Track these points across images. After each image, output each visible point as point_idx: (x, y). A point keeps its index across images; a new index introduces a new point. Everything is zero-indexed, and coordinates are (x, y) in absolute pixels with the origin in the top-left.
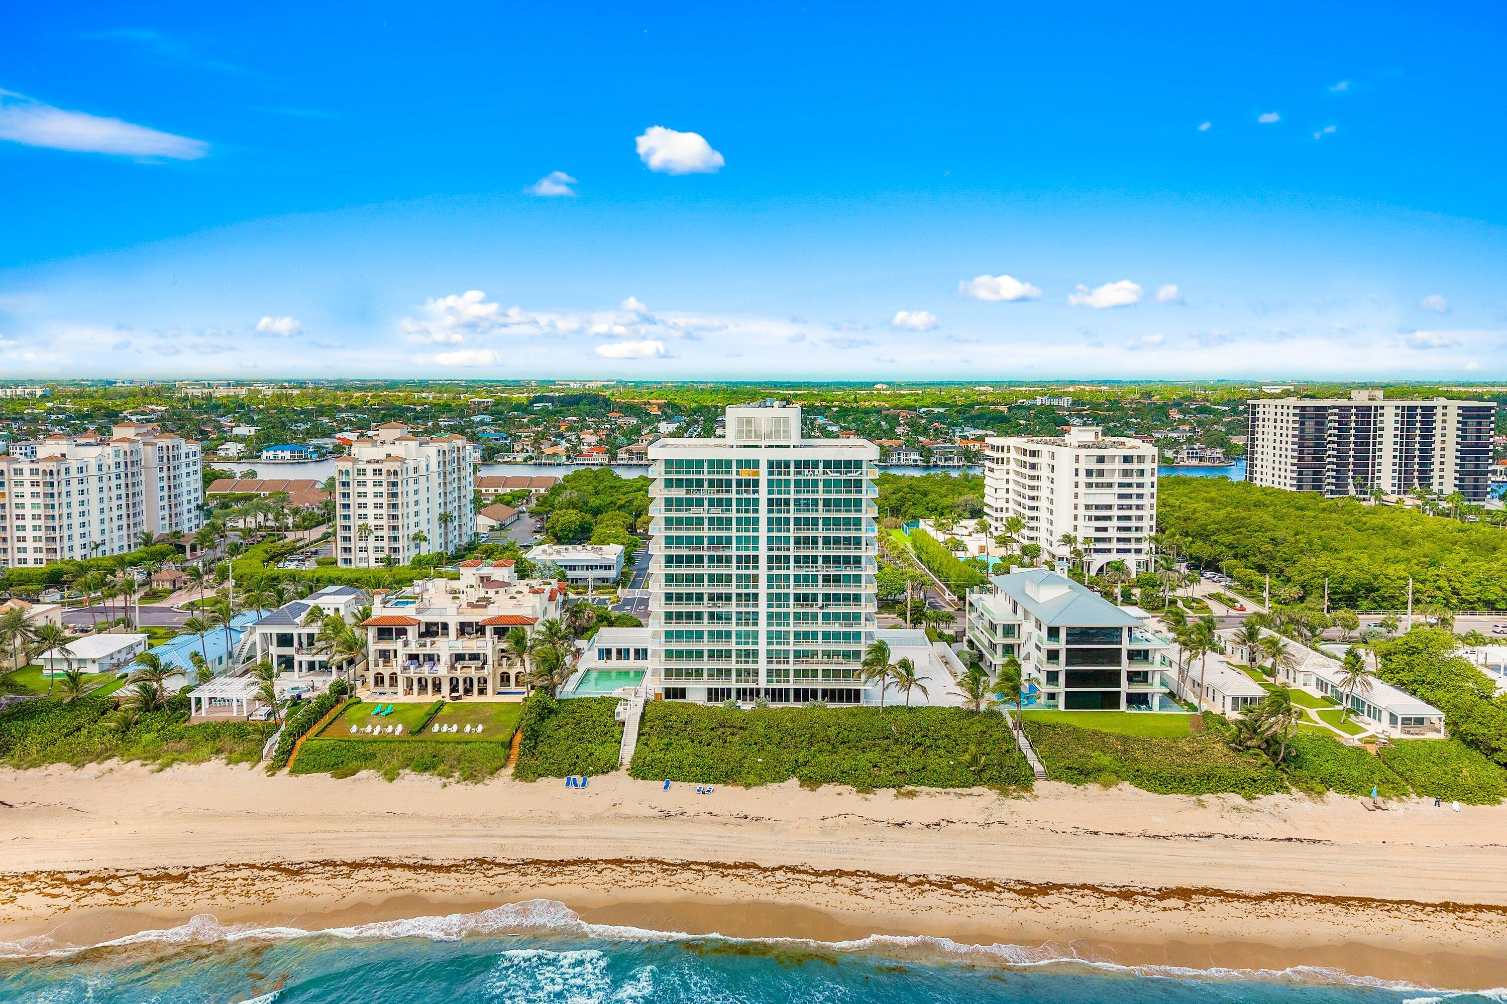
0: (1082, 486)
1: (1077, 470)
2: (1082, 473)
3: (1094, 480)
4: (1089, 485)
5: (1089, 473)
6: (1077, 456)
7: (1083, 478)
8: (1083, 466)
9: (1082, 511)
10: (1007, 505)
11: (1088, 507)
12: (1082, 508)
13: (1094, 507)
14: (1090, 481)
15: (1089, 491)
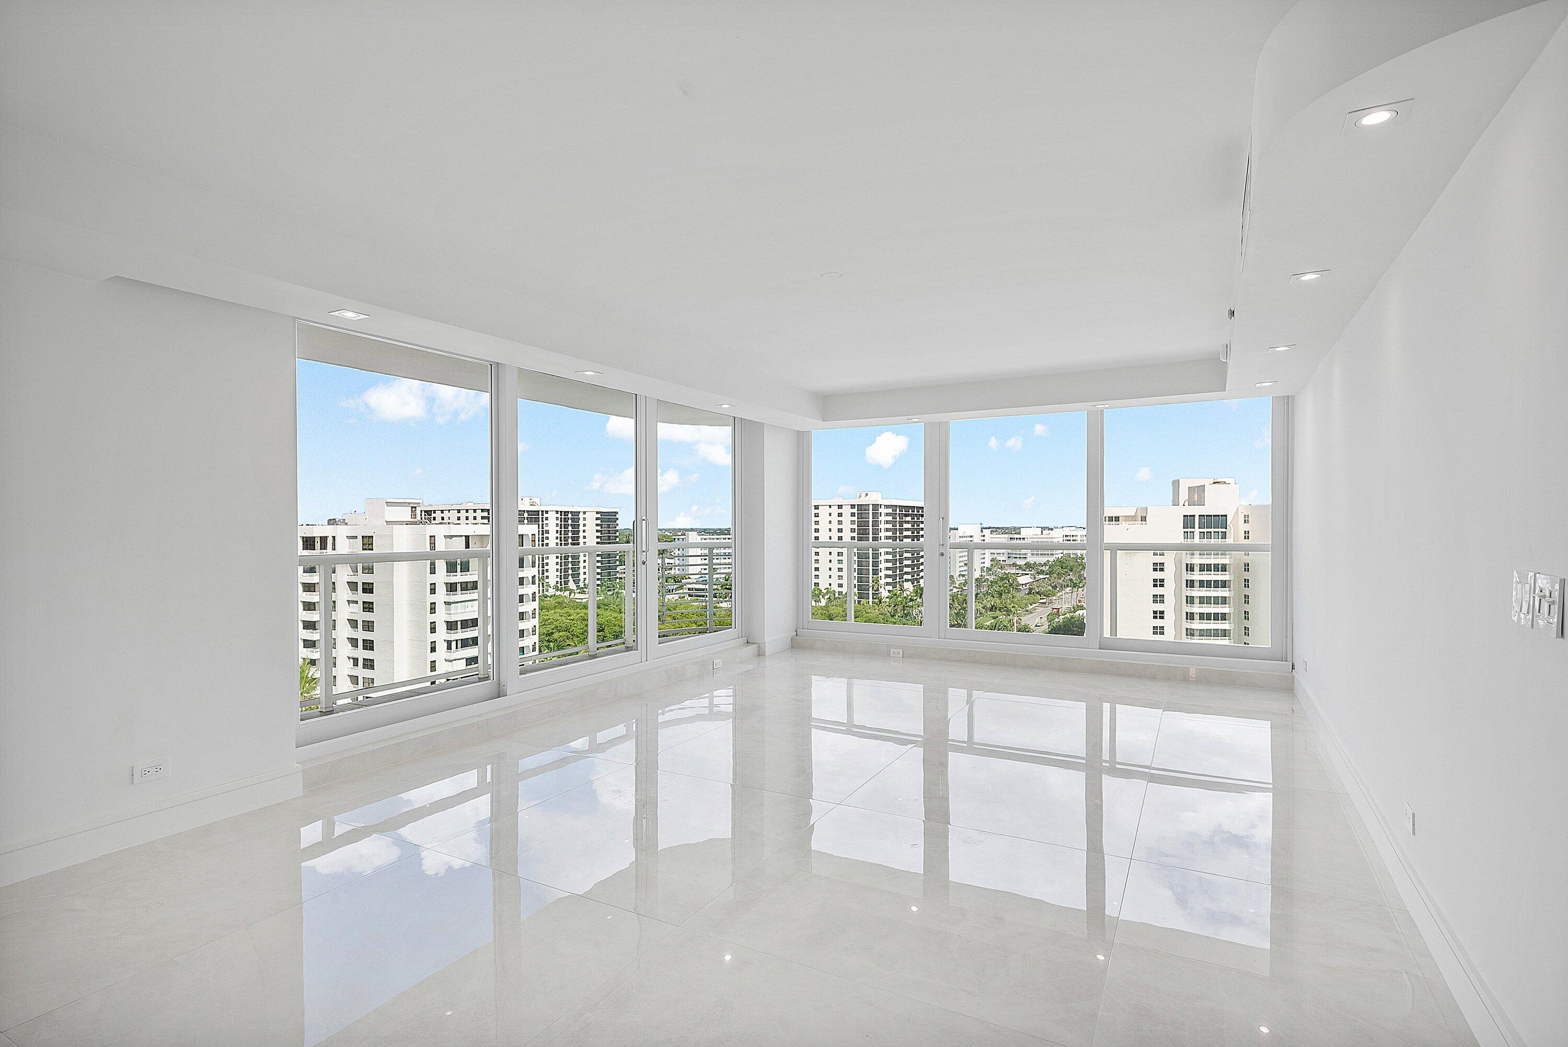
0: (441, 589)
2: (441, 567)
3: (459, 578)
4: (451, 588)
5: (451, 566)
6: (433, 538)
7: (442, 576)
9: (442, 634)
11: (451, 626)
12: (441, 628)
13: (459, 624)
14: (453, 579)
15: (453, 598)
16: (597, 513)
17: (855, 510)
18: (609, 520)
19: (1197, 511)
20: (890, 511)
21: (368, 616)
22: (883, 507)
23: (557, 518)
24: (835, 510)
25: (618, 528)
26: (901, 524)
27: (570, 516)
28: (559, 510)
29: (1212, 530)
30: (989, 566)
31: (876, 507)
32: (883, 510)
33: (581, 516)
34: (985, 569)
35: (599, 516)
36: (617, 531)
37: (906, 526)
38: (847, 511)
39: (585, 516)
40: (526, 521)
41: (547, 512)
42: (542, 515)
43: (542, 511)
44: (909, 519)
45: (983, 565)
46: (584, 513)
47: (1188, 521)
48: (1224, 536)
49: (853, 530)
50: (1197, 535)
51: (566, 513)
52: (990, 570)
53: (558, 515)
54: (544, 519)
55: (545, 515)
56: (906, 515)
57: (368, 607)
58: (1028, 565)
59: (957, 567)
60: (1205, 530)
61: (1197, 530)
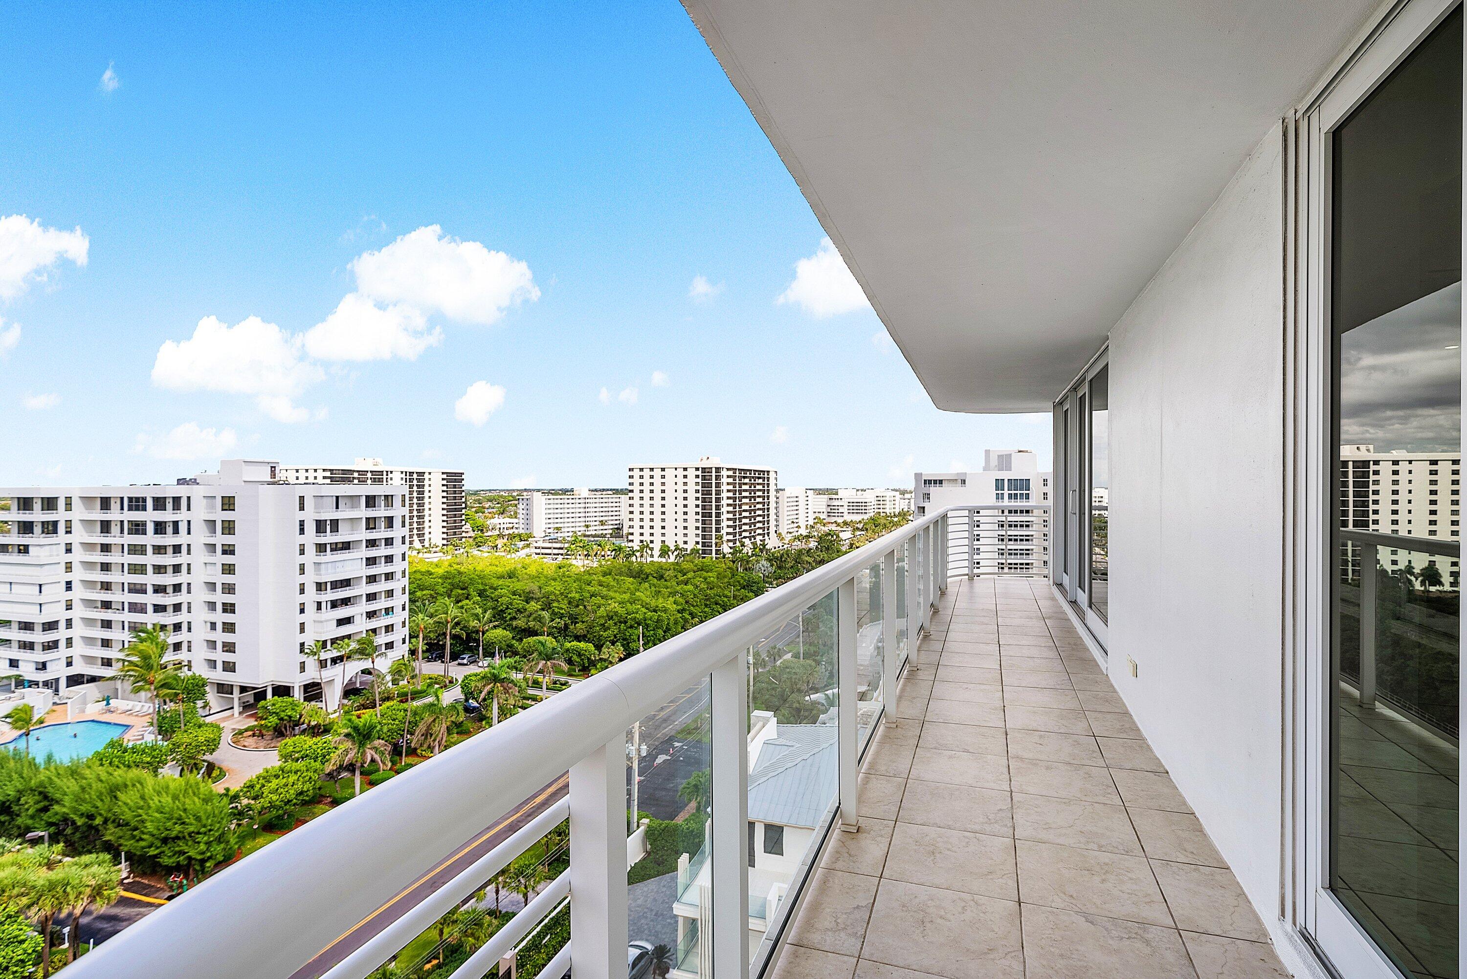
0: (311, 550)
1: (302, 523)
2: (310, 528)
3: (329, 538)
4: (321, 548)
5: (320, 526)
6: (302, 499)
7: (311, 537)
8: (310, 516)
9: (311, 596)
10: (69, 614)
11: (320, 587)
12: (311, 589)
13: (329, 585)
14: (322, 540)
15: (322, 559)
16: (443, 473)
17: (699, 473)
18: (455, 481)
19: (1006, 475)
20: (731, 473)
21: (229, 579)
22: (724, 469)
23: (402, 478)
24: (681, 473)
25: (463, 488)
26: (740, 485)
27: (415, 476)
28: (404, 470)
29: (1018, 492)
30: (812, 524)
31: (718, 470)
32: (724, 473)
33: (426, 476)
34: (809, 526)
35: (445, 476)
36: (463, 491)
37: (744, 487)
38: (691, 473)
39: (430, 476)
40: (369, 482)
41: (391, 472)
42: (387, 475)
43: (387, 472)
44: (747, 481)
45: (807, 523)
46: (430, 473)
47: (999, 484)
48: (1027, 497)
49: (697, 491)
50: (1006, 497)
51: (411, 473)
52: (813, 527)
53: (403, 476)
54: (389, 479)
55: (390, 475)
56: (744, 477)
57: (229, 569)
58: (845, 523)
59: (785, 524)
60: (1013, 492)
61: (1006, 493)
